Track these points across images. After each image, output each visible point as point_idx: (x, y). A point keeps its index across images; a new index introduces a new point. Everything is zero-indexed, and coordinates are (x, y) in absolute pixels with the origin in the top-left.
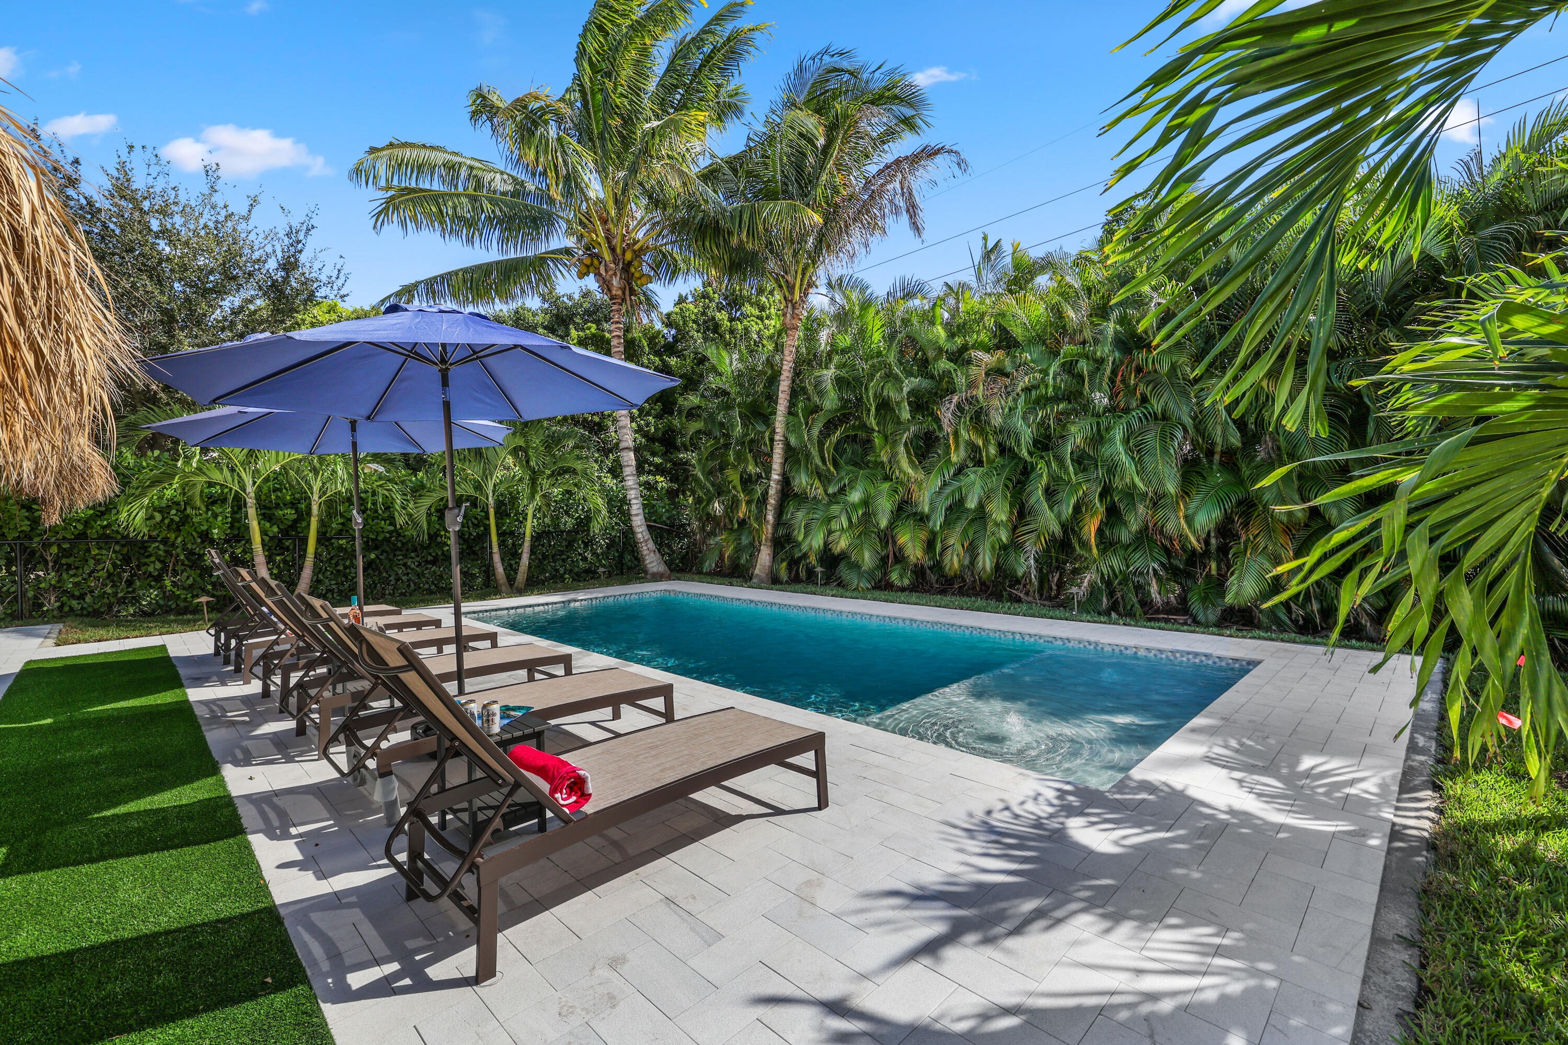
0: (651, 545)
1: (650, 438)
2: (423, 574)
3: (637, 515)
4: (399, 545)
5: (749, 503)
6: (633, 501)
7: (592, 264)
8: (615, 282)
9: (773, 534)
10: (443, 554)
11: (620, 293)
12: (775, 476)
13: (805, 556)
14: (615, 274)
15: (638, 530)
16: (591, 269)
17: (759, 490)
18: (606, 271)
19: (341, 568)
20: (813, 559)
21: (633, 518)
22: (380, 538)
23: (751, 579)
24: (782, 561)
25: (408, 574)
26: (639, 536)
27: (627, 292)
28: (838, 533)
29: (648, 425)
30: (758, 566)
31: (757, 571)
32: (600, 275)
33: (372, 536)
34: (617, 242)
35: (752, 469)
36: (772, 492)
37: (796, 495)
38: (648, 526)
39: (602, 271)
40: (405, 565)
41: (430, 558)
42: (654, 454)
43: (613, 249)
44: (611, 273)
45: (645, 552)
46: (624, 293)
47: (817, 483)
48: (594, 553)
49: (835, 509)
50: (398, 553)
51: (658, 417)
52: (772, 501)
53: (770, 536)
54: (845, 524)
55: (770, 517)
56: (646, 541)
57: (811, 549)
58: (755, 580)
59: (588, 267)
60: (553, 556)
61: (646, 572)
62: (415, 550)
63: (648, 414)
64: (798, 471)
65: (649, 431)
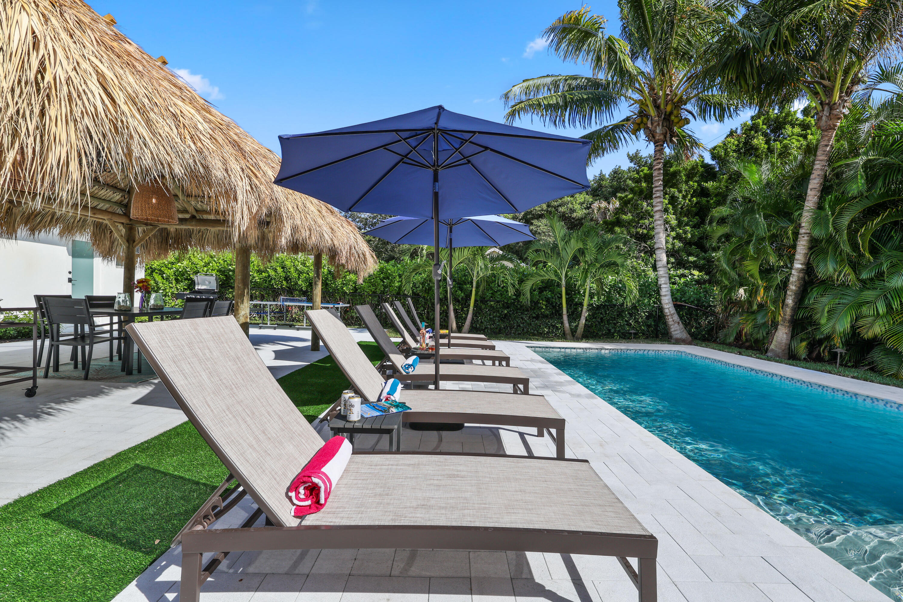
0: (676, 317)
1: (688, 243)
2: (531, 324)
3: (665, 296)
4: (519, 307)
5: (767, 289)
6: (663, 286)
7: (642, 122)
8: (658, 130)
9: (792, 316)
10: (542, 314)
11: (662, 137)
12: (798, 265)
13: (829, 338)
14: (658, 125)
15: (666, 306)
16: (642, 125)
17: (779, 278)
18: (652, 124)
19: (492, 317)
20: (837, 341)
21: (663, 298)
22: (509, 302)
23: (766, 352)
24: (802, 340)
25: (523, 323)
26: (666, 311)
27: (668, 135)
28: (870, 319)
29: (685, 232)
30: (774, 343)
31: (772, 347)
32: (648, 128)
33: (505, 301)
34: (661, 101)
35: (773, 259)
36: (793, 279)
37: (823, 282)
38: (674, 304)
39: (649, 125)
40: (522, 318)
41: (534, 315)
42: (690, 254)
43: (657, 107)
44: (655, 124)
45: (671, 323)
46: (665, 137)
47: (847, 269)
48: (637, 321)
49: (869, 295)
50: (519, 311)
51: (694, 227)
52: (793, 287)
53: (788, 317)
54: (882, 309)
55: (790, 301)
56: (672, 315)
57: (834, 332)
58: (769, 354)
59: (639, 124)
60: (608, 321)
61: (671, 337)
62: (527, 310)
63: (687, 225)
64: (825, 260)
65: (686, 238)
